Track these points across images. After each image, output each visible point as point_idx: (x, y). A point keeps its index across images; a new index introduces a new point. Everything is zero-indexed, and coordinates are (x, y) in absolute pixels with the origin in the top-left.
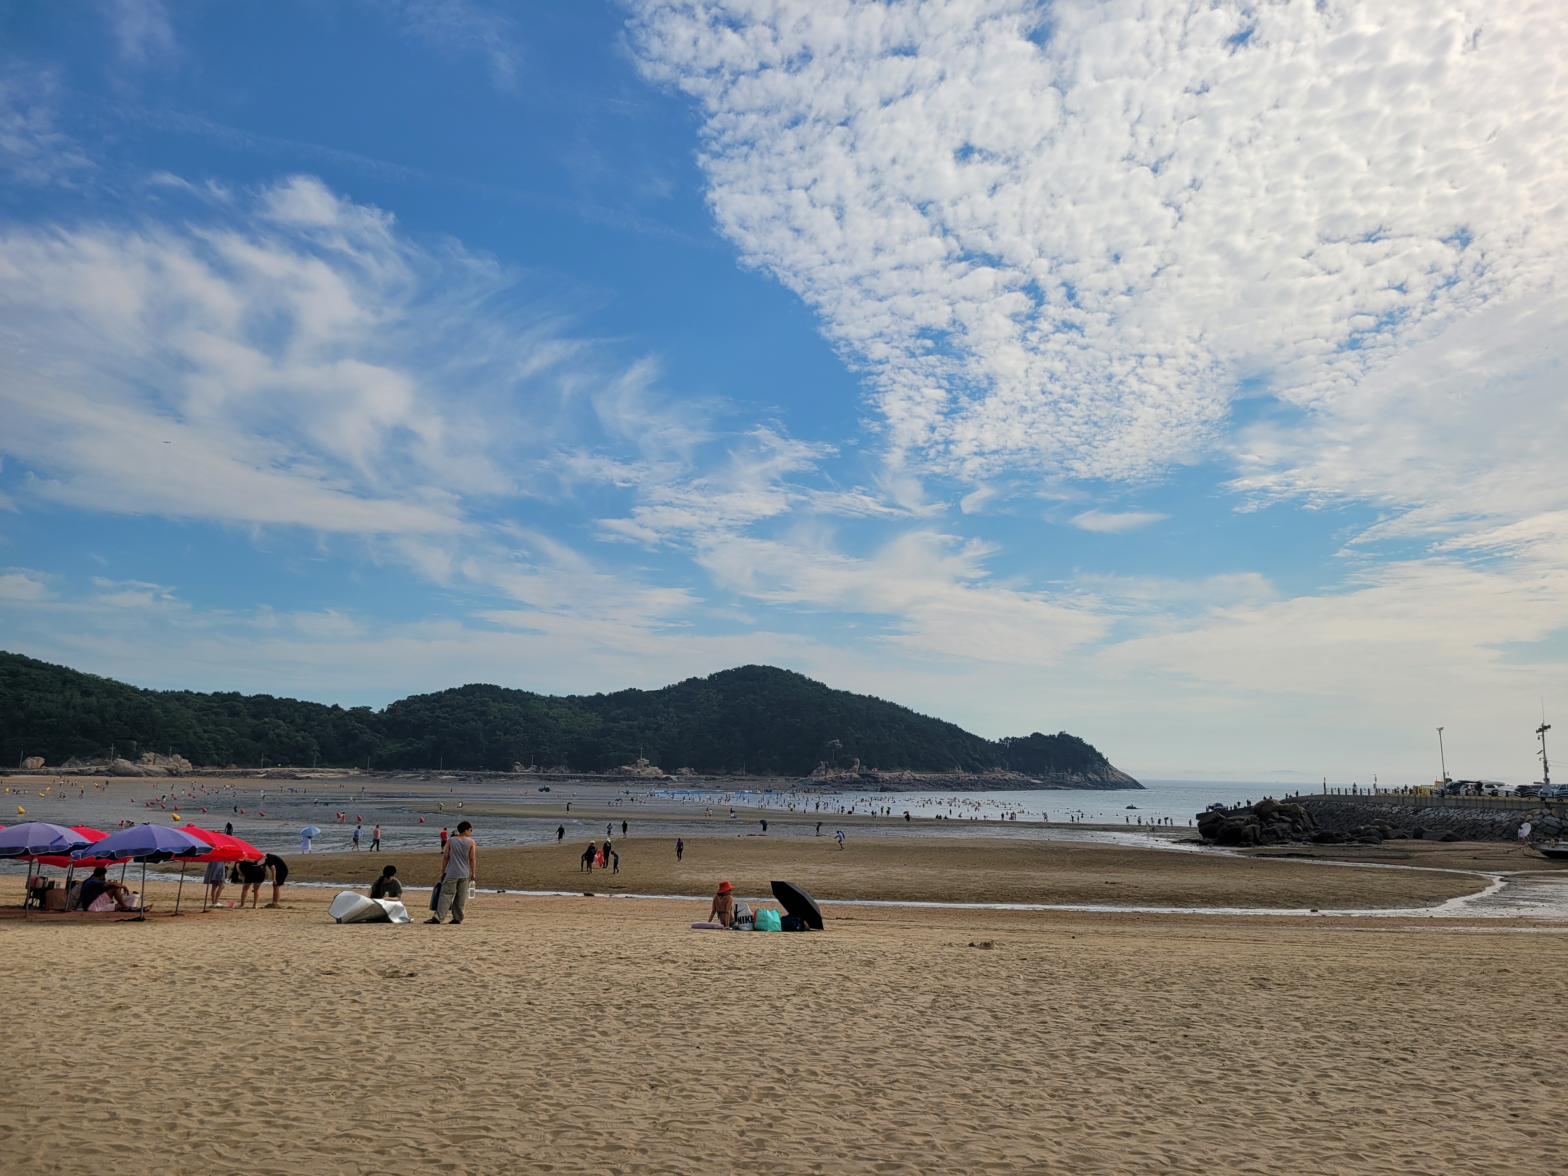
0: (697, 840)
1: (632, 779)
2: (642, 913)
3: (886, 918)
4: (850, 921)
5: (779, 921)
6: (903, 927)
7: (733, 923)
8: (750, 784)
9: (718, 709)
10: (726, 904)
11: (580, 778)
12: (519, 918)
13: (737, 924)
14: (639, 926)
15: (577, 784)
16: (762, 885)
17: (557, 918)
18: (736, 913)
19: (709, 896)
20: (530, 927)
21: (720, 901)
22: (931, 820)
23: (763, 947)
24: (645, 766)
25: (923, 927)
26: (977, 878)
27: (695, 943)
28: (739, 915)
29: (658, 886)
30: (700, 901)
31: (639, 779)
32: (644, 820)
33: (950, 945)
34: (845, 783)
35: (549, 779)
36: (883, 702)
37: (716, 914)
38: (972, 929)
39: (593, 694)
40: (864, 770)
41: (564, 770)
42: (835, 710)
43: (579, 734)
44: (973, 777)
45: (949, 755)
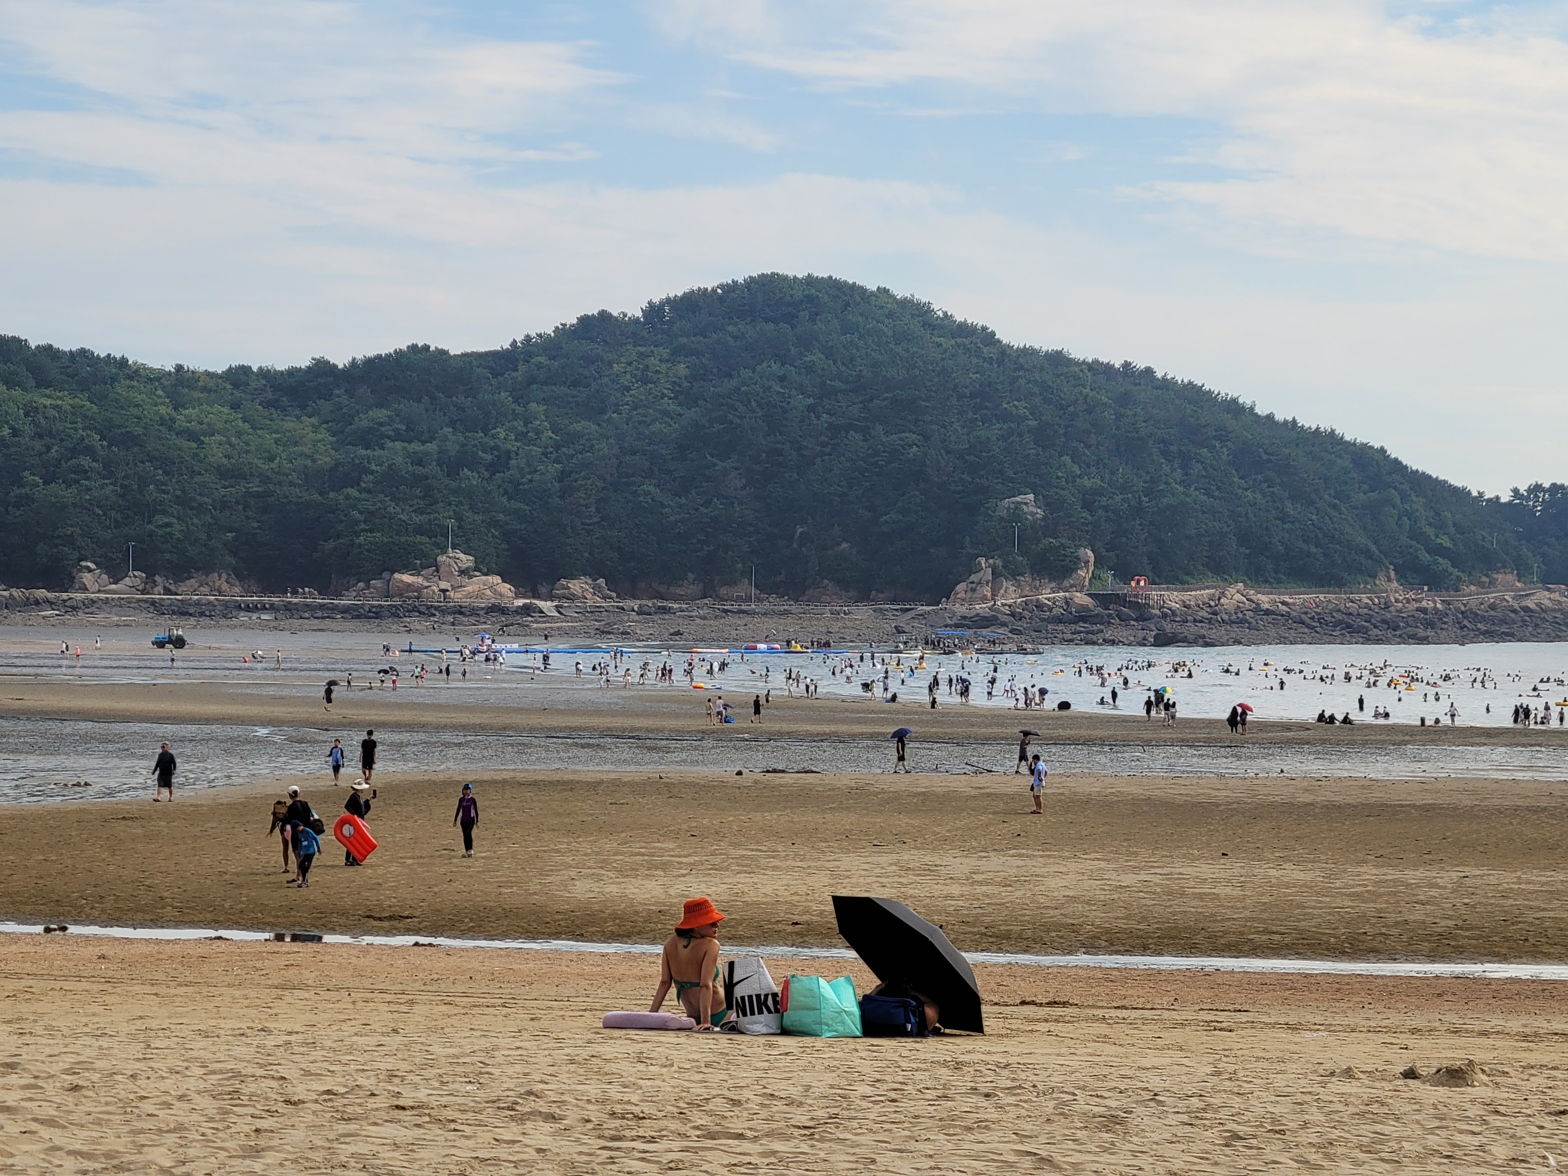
0: (617, 784)
1: (427, 612)
2: (461, 988)
3: (1166, 1001)
4: (1058, 1011)
5: (856, 1010)
6: (1212, 1027)
7: (723, 1014)
8: (770, 625)
9: (673, 407)
10: (700, 962)
11: (273, 608)
12: (109, 999)
13: (733, 1016)
14: (454, 1021)
15: (264, 626)
16: (807, 912)
17: (217, 1001)
18: (730, 986)
19: (653, 941)
20: (139, 1024)
21: (684, 953)
22: (1304, 727)
23: (807, 1078)
24: (463, 572)
25: (1273, 1025)
26: (1434, 892)
27: (612, 1067)
28: (739, 991)
29: (507, 913)
30: (629, 957)
31: (444, 612)
32: (464, 728)
33: (1348, 1073)
34: (1049, 621)
35: (182, 611)
36: (1167, 384)
37: (673, 990)
38: (1414, 1031)
39: (304, 362)
40: (1110, 583)
41: (225, 587)
42: (1021, 408)
43: (265, 479)
44: (1432, 602)
45: (1361, 539)
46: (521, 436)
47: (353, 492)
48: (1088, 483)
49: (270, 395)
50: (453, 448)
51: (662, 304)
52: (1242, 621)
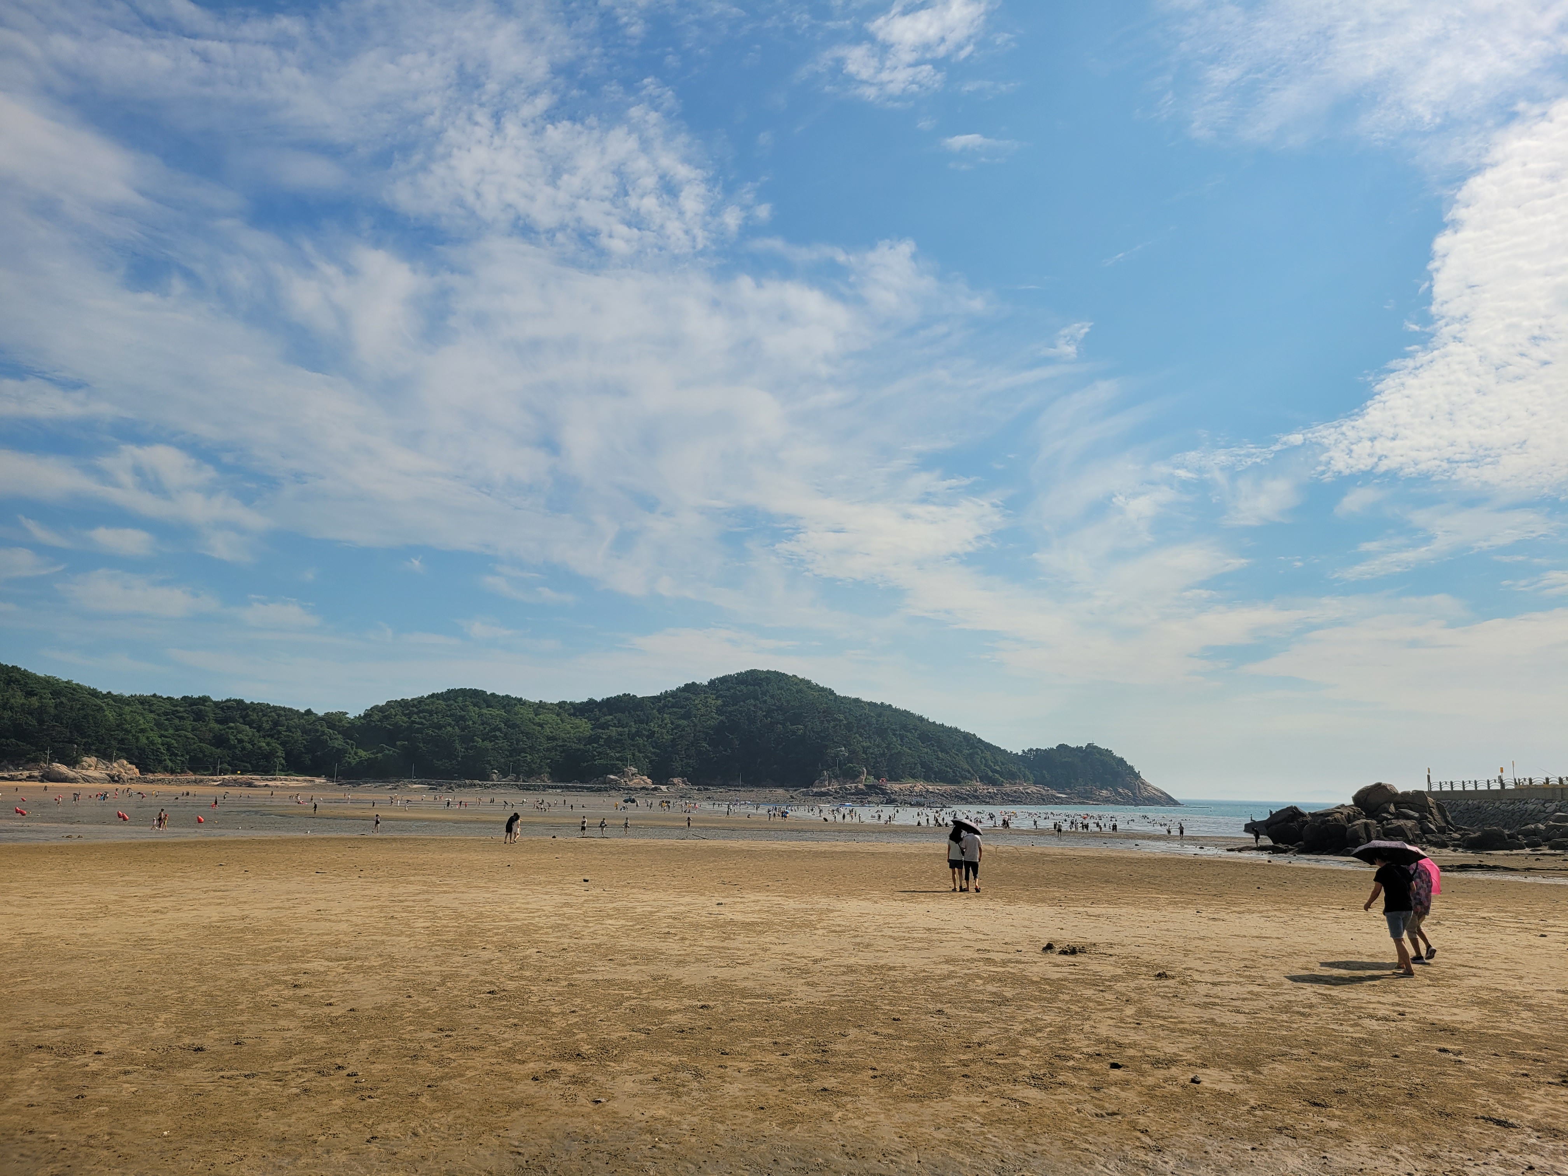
1: (617, 789)
8: (745, 795)
9: (715, 716)
11: (562, 787)
24: (633, 775)
31: (624, 789)
34: (849, 794)
35: (528, 787)
36: (896, 710)
39: (585, 700)
40: (872, 780)
41: (546, 780)
42: (841, 717)
43: (564, 740)
44: (993, 790)
45: (966, 766)
46: (659, 726)
47: (595, 745)
48: (865, 744)
49: (572, 711)
50: (634, 730)
51: (715, 680)
52: (921, 795)
